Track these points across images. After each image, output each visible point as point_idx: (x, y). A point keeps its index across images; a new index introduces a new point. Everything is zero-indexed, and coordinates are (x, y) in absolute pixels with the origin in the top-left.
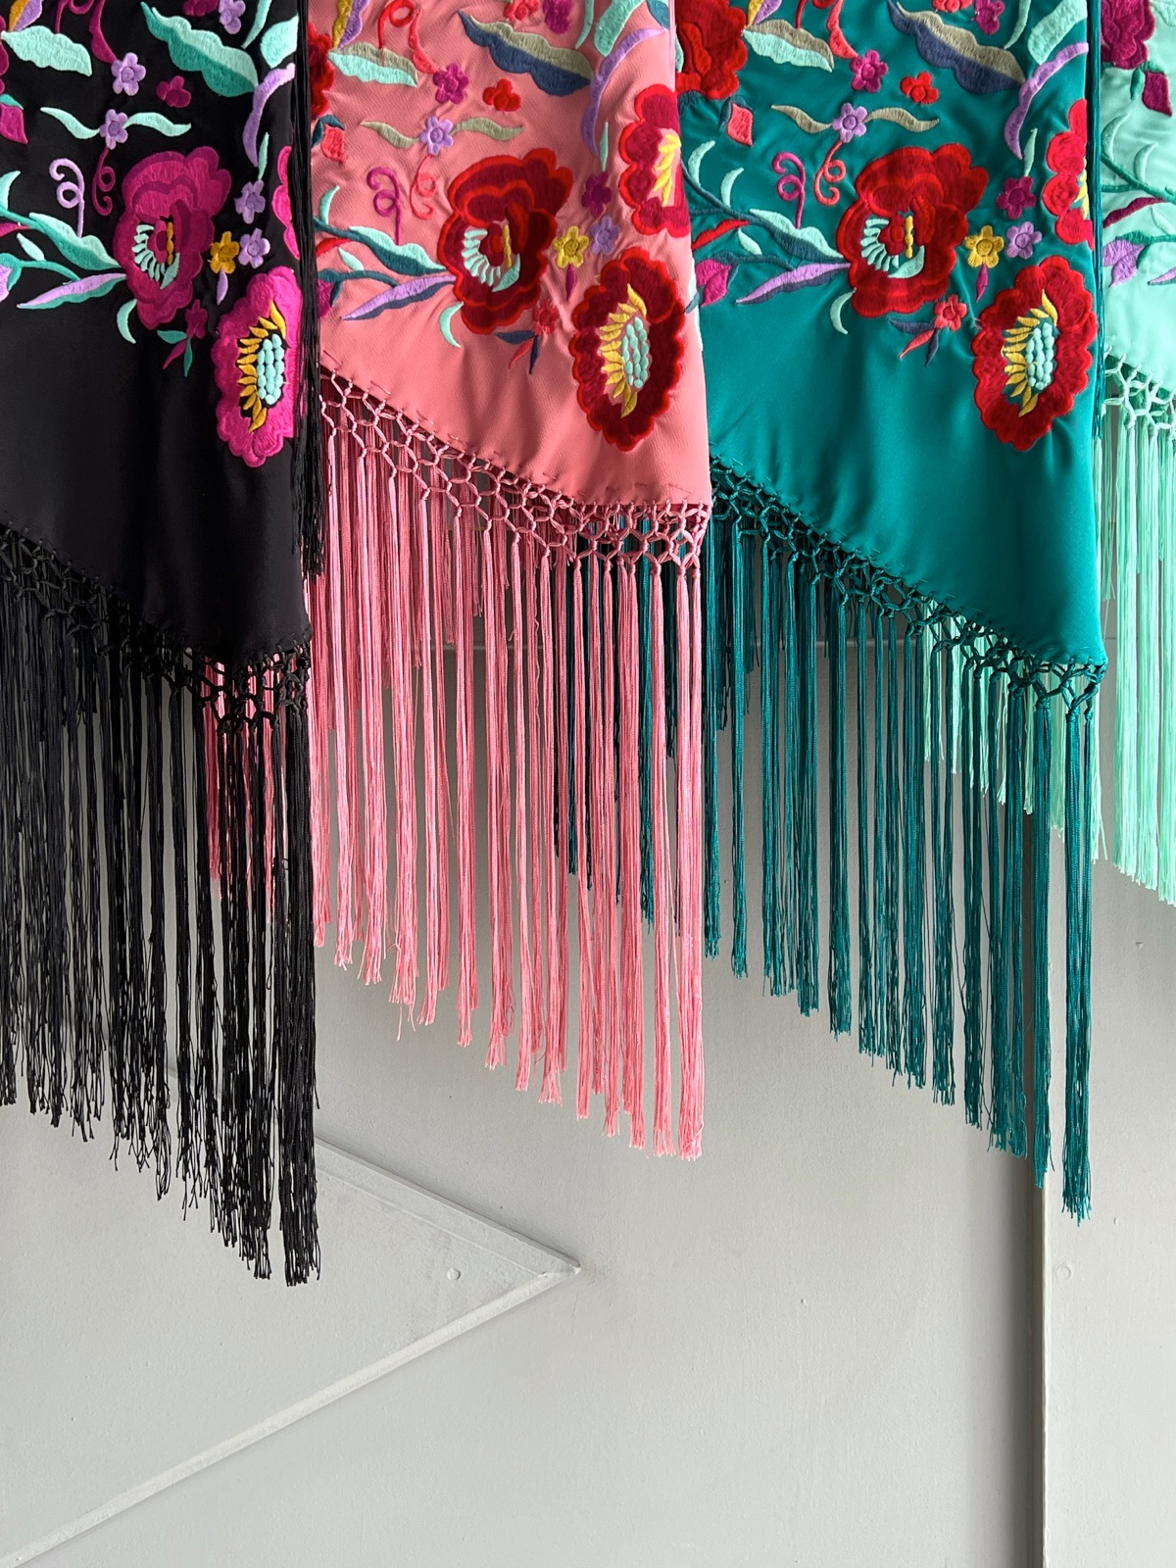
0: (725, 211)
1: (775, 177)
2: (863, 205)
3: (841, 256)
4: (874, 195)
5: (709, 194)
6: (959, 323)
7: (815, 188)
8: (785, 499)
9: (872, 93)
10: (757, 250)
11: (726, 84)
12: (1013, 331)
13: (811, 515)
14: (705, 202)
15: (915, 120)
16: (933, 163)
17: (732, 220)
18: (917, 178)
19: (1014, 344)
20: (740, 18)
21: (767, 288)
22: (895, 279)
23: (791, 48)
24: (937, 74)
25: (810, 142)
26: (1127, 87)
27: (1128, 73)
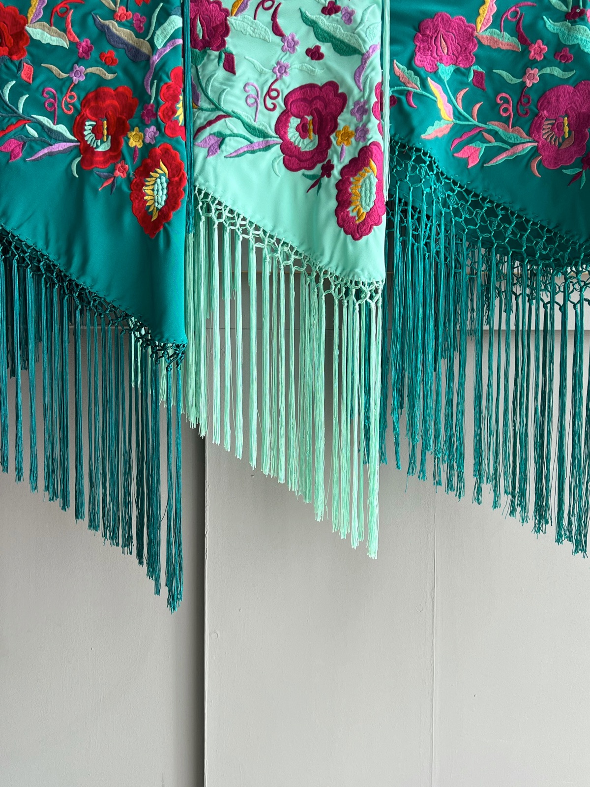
0: (19, 115)
1: (43, 100)
2: (84, 115)
3: (76, 139)
4: (89, 110)
5: (13, 107)
6: (125, 174)
7: (61, 105)
8: (52, 257)
9: (87, 60)
10: (36, 135)
11: (20, 52)
12: (148, 179)
13: (64, 265)
14: (10, 110)
15: (107, 74)
16: (115, 95)
17: (23, 120)
18: (108, 102)
19: (149, 186)
20: (24, 21)
21: (41, 154)
22: (98, 151)
23: (49, 36)
24: (117, 51)
25: (60, 83)
26: (217, 60)
27: (217, 53)
